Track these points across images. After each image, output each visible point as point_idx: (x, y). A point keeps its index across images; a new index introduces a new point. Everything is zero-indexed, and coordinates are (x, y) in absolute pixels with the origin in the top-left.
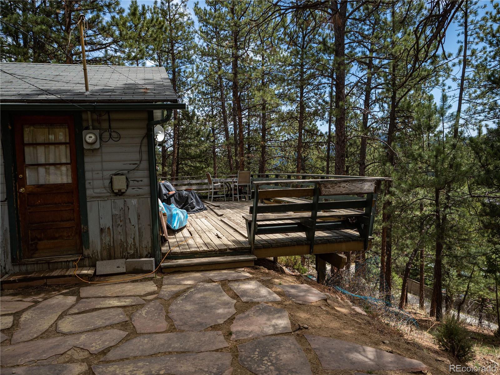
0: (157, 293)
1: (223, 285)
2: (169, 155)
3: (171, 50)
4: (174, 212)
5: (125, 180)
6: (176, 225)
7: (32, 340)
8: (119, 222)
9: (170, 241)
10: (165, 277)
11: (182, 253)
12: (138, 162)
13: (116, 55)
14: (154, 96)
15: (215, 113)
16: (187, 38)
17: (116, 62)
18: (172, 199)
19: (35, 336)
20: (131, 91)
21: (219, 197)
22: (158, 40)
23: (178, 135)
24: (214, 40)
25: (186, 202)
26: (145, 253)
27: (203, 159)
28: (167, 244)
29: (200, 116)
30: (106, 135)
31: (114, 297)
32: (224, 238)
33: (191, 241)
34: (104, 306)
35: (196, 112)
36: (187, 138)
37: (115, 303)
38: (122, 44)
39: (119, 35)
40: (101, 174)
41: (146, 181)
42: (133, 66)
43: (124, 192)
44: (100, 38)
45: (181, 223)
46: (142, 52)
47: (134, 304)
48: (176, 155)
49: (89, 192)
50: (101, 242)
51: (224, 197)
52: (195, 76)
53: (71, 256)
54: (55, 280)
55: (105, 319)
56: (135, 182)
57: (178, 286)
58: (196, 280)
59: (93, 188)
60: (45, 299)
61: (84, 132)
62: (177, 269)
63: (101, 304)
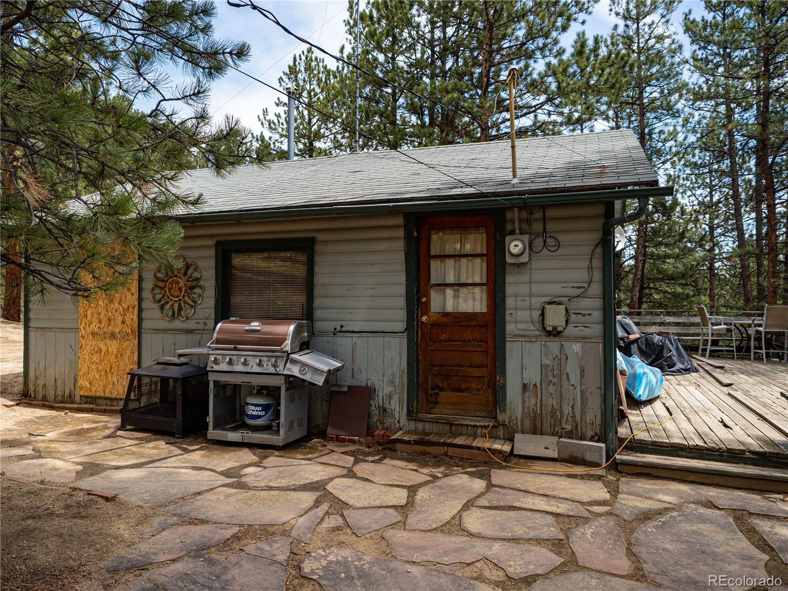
0: (609, 505)
1: (736, 519)
2: (628, 272)
3: (639, 99)
4: (640, 371)
5: (564, 312)
6: (642, 393)
7: (430, 531)
8: (551, 378)
9: (631, 418)
10: (623, 479)
11: (654, 443)
12: (586, 285)
13: (549, 120)
14: (617, 178)
15: (715, 199)
16: (669, 75)
17: (549, 130)
18: (634, 348)
19: (434, 526)
20: (579, 172)
21: (722, 351)
22: (617, 86)
23: (644, 239)
24: (721, 69)
25: (658, 354)
26: (590, 433)
27: (689, 281)
28: (626, 423)
29: (686, 205)
30: (539, 242)
31: (541, 495)
32: (736, 429)
33: (670, 425)
34: (526, 506)
35: (680, 200)
36: (660, 243)
37: (541, 504)
38: (561, 102)
39: (555, 90)
40: (529, 302)
41: (597, 315)
42: (575, 133)
43: (561, 332)
44: (528, 99)
45: (652, 390)
46: (591, 109)
47: (571, 513)
48: (640, 273)
49: (510, 328)
50: (522, 404)
51: (732, 351)
52: (680, 137)
53: (480, 419)
54: (458, 450)
55: (528, 528)
56: (579, 316)
57: (647, 500)
58: (681, 497)
59: (516, 322)
60: (446, 475)
61: (508, 239)
62: (644, 471)
63: (522, 502)
